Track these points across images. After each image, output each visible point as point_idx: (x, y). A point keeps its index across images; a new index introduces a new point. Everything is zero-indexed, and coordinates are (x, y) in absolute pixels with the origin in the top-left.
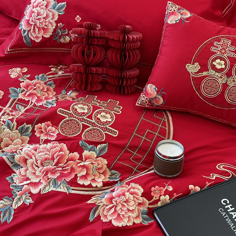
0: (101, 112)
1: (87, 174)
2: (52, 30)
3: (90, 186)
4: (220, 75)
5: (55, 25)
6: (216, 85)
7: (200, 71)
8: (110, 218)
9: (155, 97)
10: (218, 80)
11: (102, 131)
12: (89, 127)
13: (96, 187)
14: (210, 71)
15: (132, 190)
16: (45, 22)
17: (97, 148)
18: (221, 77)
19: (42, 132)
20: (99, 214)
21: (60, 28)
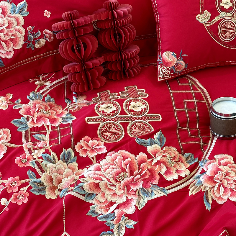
0: (130, 103)
1: (167, 168)
2: (22, 38)
3: (180, 178)
4: (231, 15)
5: (23, 30)
6: (232, 26)
7: (212, 18)
8: (225, 197)
9: (176, 63)
10: (232, 20)
11: (144, 121)
12: (129, 123)
13: (186, 176)
14: (221, 14)
15: (222, 162)
16: (11, 32)
17: (154, 139)
18: (233, 17)
19: (86, 151)
20: (213, 199)
21: (31, 32)
